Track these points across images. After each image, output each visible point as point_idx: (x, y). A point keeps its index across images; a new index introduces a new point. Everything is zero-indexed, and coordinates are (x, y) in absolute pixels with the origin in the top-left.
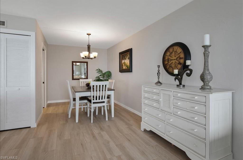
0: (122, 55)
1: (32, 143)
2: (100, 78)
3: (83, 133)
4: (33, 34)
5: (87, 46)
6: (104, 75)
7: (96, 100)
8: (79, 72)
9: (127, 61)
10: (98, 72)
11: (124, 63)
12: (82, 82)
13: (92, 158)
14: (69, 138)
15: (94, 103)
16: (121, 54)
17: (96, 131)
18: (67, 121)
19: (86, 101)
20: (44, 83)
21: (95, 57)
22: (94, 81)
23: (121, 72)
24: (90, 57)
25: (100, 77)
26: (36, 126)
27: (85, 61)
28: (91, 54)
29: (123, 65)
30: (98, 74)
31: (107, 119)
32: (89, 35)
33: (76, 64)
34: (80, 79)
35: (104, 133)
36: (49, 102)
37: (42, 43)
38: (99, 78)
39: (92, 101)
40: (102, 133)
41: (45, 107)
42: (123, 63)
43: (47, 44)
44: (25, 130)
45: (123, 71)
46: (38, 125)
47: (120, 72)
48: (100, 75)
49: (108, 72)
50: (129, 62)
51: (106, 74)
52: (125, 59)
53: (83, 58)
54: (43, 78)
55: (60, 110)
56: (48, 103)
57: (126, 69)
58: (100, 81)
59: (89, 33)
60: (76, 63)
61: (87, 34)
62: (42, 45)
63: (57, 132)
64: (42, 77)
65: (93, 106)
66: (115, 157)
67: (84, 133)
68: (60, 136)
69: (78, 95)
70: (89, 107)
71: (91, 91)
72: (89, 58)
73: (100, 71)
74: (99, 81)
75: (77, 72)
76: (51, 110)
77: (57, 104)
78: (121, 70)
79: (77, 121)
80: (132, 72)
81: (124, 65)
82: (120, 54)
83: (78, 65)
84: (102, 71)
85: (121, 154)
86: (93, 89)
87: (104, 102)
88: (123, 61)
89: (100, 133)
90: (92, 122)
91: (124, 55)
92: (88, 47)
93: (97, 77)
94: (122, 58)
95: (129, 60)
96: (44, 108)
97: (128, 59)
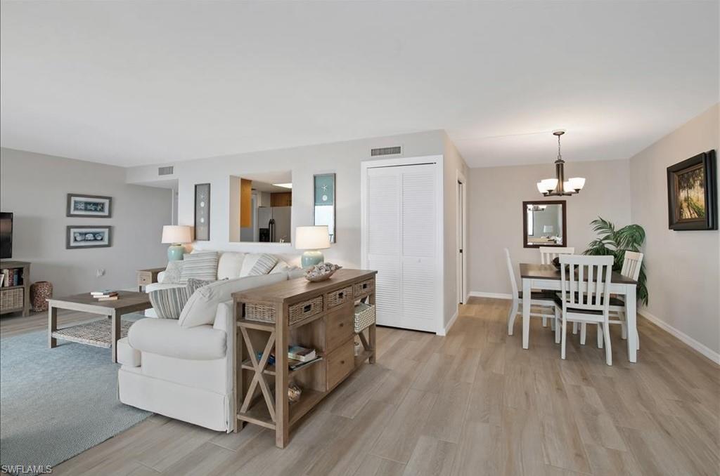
0: (679, 176)
1: (435, 359)
2: (606, 246)
3: (535, 374)
4: (439, 159)
5: (555, 165)
6: (617, 236)
7: (585, 305)
8: (552, 227)
9: (697, 195)
10: (598, 229)
11: (687, 199)
12: (545, 254)
13: (543, 426)
14: (503, 373)
15: (569, 309)
16: (674, 172)
17: (569, 379)
18: (503, 339)
19: (551, 303)
20: (461, 251)
21: (577, 191)
22: (586, 252)
23: (675, 230)
24: (563, 190)
25: (604, 242)
26: (444, 335)
27: (558, 200)
28: (565, 183)
29: (681, 208)
30: (599, 234)
31: (609, 361)
32: (559, 135)
33: (538, 207)
34: (541, 247)
35: (589, 391)
36: (473, 294)
37: (457, 171)
38: (603, 244)
39: (565, 305)
40: (585, 388)
41: (464, 303)
42: (683, 199)
43: (469, 169)
44: (427, 335)
45: (683, 225)
46: (449, 334)
47: (670, 228)
48: (606, 238)
49: (631, 227)
50: (703, 195)
51: (625, 234)
52: (690, 188)
53: (545, 194)
54: (460, 241)
55: (493, 314)
56: (471, 297)
57: (695, 218)
58: (604, 254)
59: (558, 129)
60: (536, 206)
61: (554, 134)
62: (457, 174)
63: (479, 356)
64: (458, 239)
65: (568, 317)
66: (603, 448)
67: (537, 375)
68: (485, 364)
69: (530, 285)
70: (559, 319)
71: (560, 279)
72: (560, 192)
73: (604, 225)
74: (600, 254)
75: (545, 227)
76: (474, 311)
77: (489, 302)
78: (675, 220)
79: (526, 345)
80: (717, 229)
81: (688, 207)
82: (671, 171)
83: (543, 209)
84: (610, 225)
85: (625, 450)
86: (576, 275)
87: (600, 312)
88: (683, 195)
89: (579, 387)
90: (563, 356)
91: (686, 176)
92: (558, 166)
93: (596, 242)
94: (680, 183)
95: (703, 189)
96: (462, 303)
97: (701, 185)
